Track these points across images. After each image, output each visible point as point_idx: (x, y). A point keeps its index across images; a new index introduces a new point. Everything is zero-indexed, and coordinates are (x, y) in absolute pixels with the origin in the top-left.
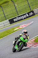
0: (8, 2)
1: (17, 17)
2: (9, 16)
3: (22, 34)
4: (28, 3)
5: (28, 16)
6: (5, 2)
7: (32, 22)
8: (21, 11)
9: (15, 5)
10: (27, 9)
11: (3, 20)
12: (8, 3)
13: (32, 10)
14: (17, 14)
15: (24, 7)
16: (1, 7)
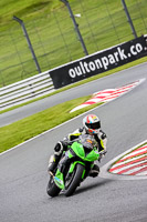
0: (47, 3)
1: (83, 61)
2: (51, 58)
3: (81, 131)
4: (126, 9)
5: (123, 56)
6: (35, 6)
7: (142, 80)
8: (98, 40)
9: (73, 17)
10: (121, 29)
11: (29, 74)
12: (46, 8)
13: (139, 35)
14: (83, 50)
15: (110, 22)
16: (21, 22)
